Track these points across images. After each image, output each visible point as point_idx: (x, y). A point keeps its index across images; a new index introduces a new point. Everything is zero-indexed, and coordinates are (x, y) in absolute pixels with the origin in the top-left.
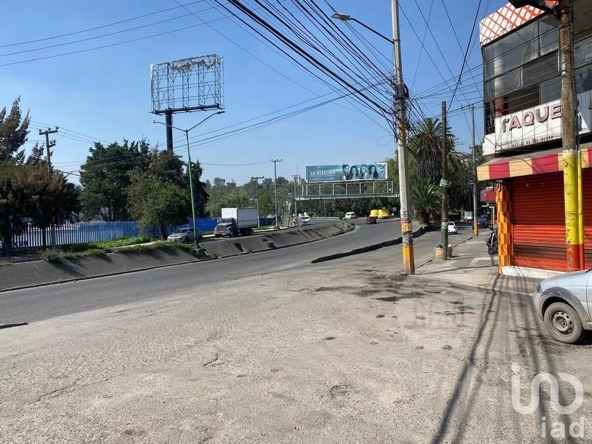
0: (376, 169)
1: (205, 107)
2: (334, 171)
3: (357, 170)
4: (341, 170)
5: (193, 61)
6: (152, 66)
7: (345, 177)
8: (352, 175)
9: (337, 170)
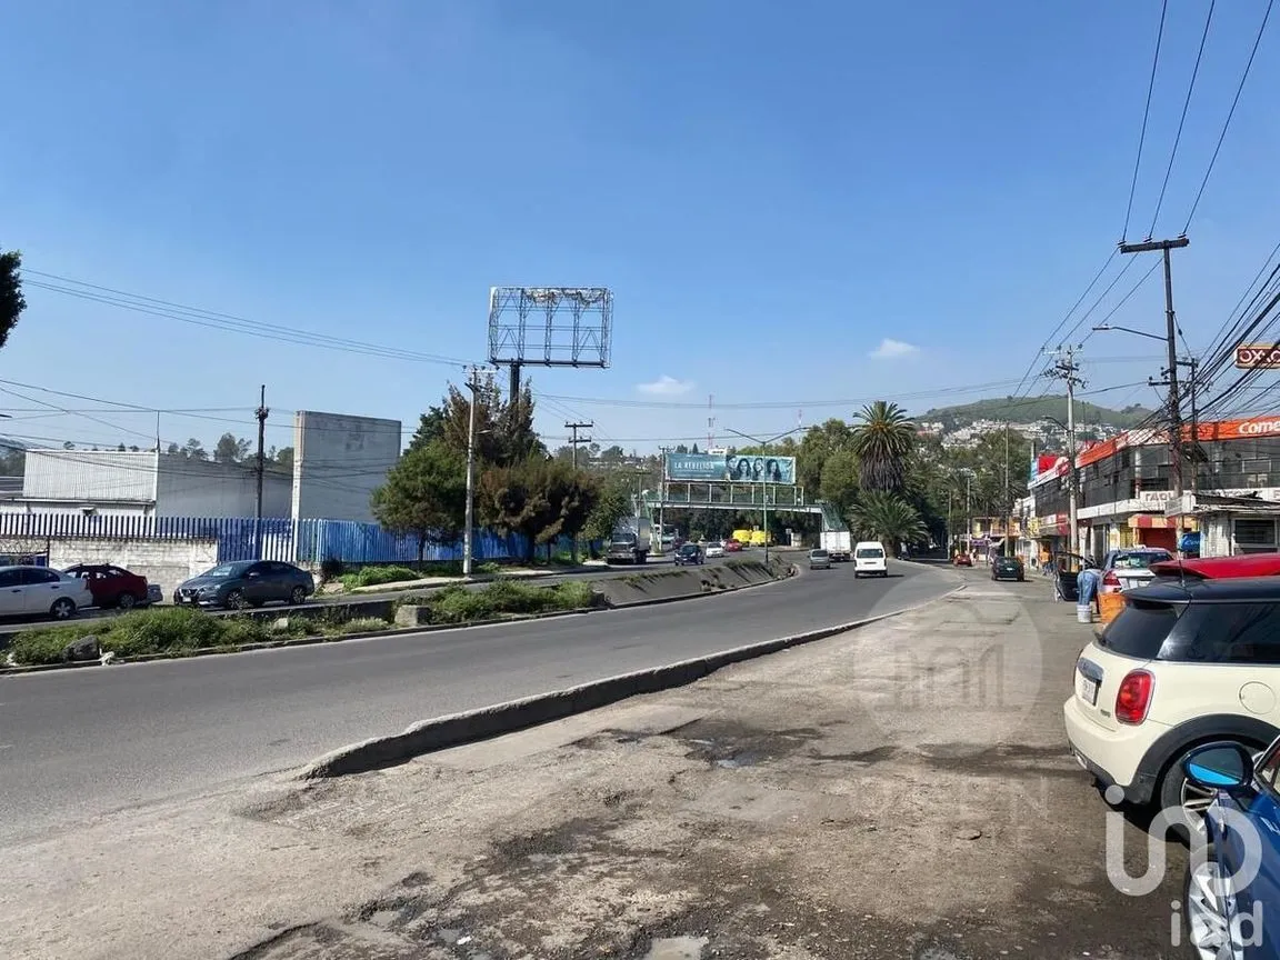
0: (777, 465)
1: (580, 363)
2: (712, 464)
3: (748, 464)
4: (724, 463)
5: (567, 291)
6: (493, 290)
7: (729, 475)
8: (741, 472)
9: (718, 463)
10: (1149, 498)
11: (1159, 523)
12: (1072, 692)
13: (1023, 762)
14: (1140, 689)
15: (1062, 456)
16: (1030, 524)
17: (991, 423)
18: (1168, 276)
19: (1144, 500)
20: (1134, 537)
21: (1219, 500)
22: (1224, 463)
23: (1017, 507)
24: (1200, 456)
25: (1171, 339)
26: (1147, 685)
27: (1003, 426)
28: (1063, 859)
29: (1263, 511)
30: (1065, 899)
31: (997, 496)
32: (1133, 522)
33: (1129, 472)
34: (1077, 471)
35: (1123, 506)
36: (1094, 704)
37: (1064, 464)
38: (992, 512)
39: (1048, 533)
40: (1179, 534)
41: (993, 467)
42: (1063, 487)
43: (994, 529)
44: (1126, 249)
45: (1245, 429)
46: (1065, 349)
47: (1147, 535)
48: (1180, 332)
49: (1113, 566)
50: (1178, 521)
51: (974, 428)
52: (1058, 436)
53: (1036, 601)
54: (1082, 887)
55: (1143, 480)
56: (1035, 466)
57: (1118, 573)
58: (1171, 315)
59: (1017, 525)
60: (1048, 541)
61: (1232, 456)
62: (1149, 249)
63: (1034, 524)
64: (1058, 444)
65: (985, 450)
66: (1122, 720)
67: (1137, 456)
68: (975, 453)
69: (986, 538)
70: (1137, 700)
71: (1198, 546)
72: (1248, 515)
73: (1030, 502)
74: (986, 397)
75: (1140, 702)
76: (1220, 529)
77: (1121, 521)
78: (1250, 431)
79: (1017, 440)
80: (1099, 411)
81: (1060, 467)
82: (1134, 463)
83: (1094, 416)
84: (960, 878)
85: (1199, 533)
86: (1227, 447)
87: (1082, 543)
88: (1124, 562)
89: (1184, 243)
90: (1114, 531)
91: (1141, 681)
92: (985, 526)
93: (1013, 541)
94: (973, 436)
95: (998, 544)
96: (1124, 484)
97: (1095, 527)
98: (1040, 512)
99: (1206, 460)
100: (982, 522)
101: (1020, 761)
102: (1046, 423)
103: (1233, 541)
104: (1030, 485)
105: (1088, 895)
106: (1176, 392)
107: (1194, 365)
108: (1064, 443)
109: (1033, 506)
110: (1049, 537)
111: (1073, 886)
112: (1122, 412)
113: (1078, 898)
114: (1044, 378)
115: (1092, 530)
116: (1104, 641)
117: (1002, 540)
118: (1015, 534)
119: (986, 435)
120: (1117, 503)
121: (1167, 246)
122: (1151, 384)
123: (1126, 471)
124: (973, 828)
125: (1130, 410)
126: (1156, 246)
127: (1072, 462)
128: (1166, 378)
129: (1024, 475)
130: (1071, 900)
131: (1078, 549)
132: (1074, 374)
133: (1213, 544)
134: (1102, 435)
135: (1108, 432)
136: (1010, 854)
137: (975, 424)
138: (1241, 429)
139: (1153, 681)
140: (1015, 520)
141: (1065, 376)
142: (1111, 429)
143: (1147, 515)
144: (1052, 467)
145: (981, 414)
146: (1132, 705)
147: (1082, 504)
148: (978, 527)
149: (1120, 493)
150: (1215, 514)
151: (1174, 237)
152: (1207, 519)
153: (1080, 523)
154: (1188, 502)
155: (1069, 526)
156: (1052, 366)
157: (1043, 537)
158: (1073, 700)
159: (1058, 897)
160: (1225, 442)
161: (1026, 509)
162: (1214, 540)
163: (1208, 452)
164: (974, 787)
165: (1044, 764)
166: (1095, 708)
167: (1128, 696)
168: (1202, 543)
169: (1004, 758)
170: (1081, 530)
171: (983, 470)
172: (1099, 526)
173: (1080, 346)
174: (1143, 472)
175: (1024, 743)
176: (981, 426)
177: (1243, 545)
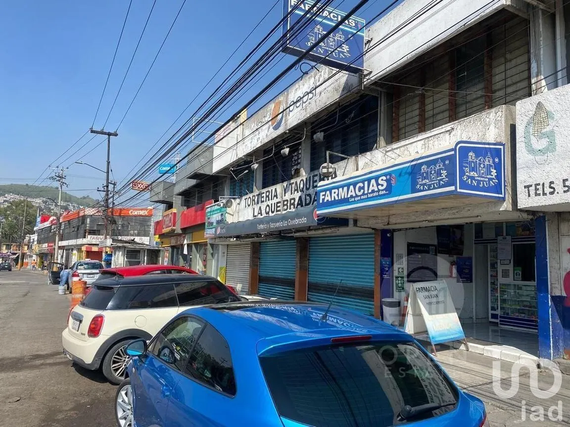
10: (92, 238)
11: (95, 249)
12: (67, 326)
13: (38, 362)
14: (99, 322)
15: (52, 216)
16: (33, 247)
17: (16, 196)
18: (109, 147)
19: (90, 239)
20: (84, 254)
21: (121, 241)
22: (123, 226)
23: (27, 238)
24: (114, 222)
25: (108, 172)
26: (102, 321)
27: (22, 199)
28: (61, 401)
29: (137, 247)
30: (63, 416)
31: (16, 232)
32: (84, 248)
33: (84, 227)
34: (60, 224)
35: (80, 241)
36: (78, 331)
37: (54, 220)
38: (14, 240)
39: (43, 252)
40: (104, 255)
41: (16, 218)
42: (52, 231)
43: (13, 249)
44: (92, 132)
45: (132, 213)
46: (60, 168)
47: (90, 254)
48: (111, 171)
49: (77, 269)
50: (104, 249)
51: (6, 197)
52: (50, 206)
53: (36, 285)
54: (70, 410)
55: (90, 230)
56: (39, 219)
57: (79, 271)
58: (109, 163)
59: (26, 248)
60: (42, 256)
61: (126, 223)
62: (102, 134)
63: (36, 247)
64: (50, 210)
65: (12, 209)
66: (90, 336)
67: (88, 220)
68: (6, 210)
69: (9, 253)
70: (97, 327)
71: (111, 259)
72: (132, 248)
73: (35, 237)
74: (14, 183)
75: (98, 328)
76: (121, 253)
77: (79, 248)
78: (133, 213)
79: (30, 206)
80: (70, 197)
81: (52, 221)
82: (87, 222)
83: (68, 199)
84: (12, 420)
85: (112, 255)
86: (124, 219)
87: (59, 257)
88: (82, 267)
89: (116, 135)
90: (75, 252)
91: (99, 319)
92: (8, 247)
93: (24, 255)
94: (5, 201)
95: (16, 256)
96: (81, 231)
97: (66, 250)
98: (39, 242)
99: (116, 224)
100: (7, 245)
101: (37, 362)
102: (44, 199)
103: (125, 258)
104: (35, 229)
105: (72, 412)
106: (108, 195)
107: (114, 184)
108: (53, 209)
109: (36, 238)
110: (43, 253)
111: (66, 411)
112: (81, 198)
113: (69, 415)
114: (49, 180)
115: (65, 251)
116: (84, 304)
117: (17, 255)
118: (25, 252)
119: (13, 202)
120: (78, 240)
121: (109, 134)
122: (98, 191)
123: (83, 226)
124: (16, 396)
125: (84, 198)
126: (105, 133)
127: (58, 219)
128: (104, 189)
129: (32, 223)
130: (66, 416)
131: (57, 260)
132: (64, 180)
133: (118, 259)
134: (71, 207)
135: (74, 207)
136: (36, 404)
137: (6, 195)
138: (130, 212)
139: (104, 319)
140: (26, 245)
141: (59, 181)
142: (76, 205)
143: (90, 246)
144: (48, 221)
145: (11, 190)
146: (95, 329)
147: (61, 239)
148: (4, 247)
149: (79, 236)
150: (119, 247)
151: (112, 132)
152: (115, 249)
153: (60, 248)
154: (109, 242)
155: (54, 249)
156: (53, 175)
157: (40, 254)
158: (67, 330)
159: (60, 416)
160: (124, 217)
161: (32, 240)
162: (118, 257)
163: (117, 220)
164: (15, 377)
165: (49, 361)
166: (78, 333)
167: (94, 326)
168: (113, 258)
169: (28, 362)
170: (59, 251)
171: (10, 219)
172: (68, 250)
173: (68, 168)
174: (90, 227)
175: (38, 353)
176: (10, 197)
177: (129, 260)
